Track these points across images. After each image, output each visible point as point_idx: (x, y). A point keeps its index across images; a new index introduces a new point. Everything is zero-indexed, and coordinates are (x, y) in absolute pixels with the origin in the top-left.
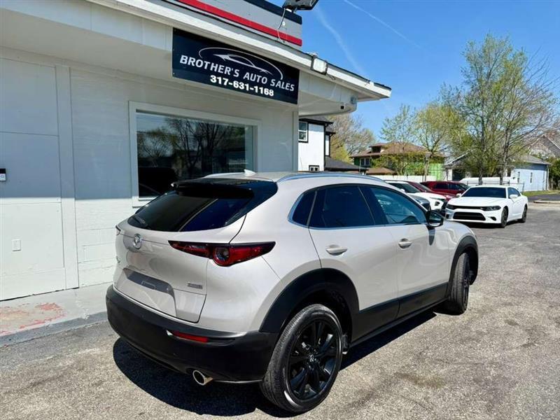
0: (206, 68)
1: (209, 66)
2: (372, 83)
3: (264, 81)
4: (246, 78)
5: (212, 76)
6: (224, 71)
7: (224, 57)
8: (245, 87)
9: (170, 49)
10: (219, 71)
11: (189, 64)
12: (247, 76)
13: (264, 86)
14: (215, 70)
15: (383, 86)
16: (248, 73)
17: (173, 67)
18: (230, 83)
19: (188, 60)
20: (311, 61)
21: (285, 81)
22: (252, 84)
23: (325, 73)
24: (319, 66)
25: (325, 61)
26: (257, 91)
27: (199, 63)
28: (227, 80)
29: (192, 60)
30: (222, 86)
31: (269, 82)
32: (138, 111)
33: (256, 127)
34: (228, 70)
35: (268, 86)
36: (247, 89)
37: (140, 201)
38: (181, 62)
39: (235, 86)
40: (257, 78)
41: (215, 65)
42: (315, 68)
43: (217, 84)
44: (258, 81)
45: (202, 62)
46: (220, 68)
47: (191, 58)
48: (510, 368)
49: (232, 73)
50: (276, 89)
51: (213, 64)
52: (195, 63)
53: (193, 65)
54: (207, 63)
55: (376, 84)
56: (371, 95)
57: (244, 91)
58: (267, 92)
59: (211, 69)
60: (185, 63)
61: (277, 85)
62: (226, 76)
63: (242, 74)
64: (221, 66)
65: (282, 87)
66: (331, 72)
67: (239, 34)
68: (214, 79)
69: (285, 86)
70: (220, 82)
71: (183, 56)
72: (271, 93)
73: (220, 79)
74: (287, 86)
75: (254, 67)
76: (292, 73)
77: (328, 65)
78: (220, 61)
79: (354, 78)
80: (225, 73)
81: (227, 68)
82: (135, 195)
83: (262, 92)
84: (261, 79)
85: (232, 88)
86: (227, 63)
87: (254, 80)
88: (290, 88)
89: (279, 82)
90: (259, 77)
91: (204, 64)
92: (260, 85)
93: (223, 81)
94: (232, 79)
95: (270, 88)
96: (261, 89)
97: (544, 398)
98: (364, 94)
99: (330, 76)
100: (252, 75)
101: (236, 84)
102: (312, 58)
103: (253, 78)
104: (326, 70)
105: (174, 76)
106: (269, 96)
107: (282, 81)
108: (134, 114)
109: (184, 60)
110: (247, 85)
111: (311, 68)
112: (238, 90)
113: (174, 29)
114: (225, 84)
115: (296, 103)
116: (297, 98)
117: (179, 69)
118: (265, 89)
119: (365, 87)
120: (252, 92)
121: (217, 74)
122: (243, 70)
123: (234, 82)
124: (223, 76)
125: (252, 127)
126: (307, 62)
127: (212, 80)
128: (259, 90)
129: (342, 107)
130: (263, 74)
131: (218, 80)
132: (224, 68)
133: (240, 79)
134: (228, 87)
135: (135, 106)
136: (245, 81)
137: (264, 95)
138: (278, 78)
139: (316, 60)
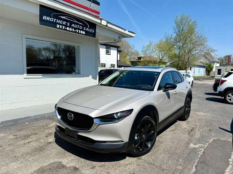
0: (54, 21)
1: (56, 21)
2: (127, 31)
3: (81, 28)
4: (73, 26)
5: (57, 25)
6: (63, 23)
7: (62, 17)
8: (72, 30)
9: (38, 13)
10: (61, 23)
11: (47, 19)
12: (73, 25)
13: (81, 30)
14: (59, 23)
15: (132, 32)
16: (73, 24)
17: (40, 21)
18: (65, 28)
19: (46, 18)
20: (100, 21)
21: (90, 28)
22: (75, 29)
23: (106, 26)
24: (104, 23)
25: (107, 21)
26: (77, 32)
27: (52, 20)
28: (64, 27)
29: (48, 18)
30: (62, 29)
31: (83, 28)
32: (26, 38)
33: (80, 46)
34: (64, 23)
35: (82, 30)
36: (73, 31)
37: (27, 75)
38: (43, 18)
39: (67, 29)
40: (77, 26)
41: (58, 21)
42: (102, 23)
43: (59, 28)
44: (78, 28)
45: (53, 19)
46: (61, 22)
47: (48, 17)
48: (163, 137)
49: (66, 24)
50: (86, 32)
51: (58, 20)
52: (49, 19)
53: (49, 20)
54: (55, 20)
55: (129, 31)
56: (127, 36)
57: (72, 31)
58: (82, 32)
59: (57, 22)
60: (45, 19)
61: (87, 29)
62: (64, 25)
63: (71, 24)
64: (61, 21)
65: (89, 31)
66: (109, 25)
67: (68, 8)
68: (58, 26)
69: (90, 30)
70: (61, 27)
71: (44, 16)
72: (84, 33)
73: (61, 26)
74: (91, 30)
75: (76, 22)
76: (93, 25)
77: (108, 22)
78: (61, 19)
79: (119, 29)
80: (63, 24)
81: (64, 22)
82: (25, 73)
83: (80, 32)
84: (79, 27)
85: (66, 30)
86: (64, 20)
87: (76, 27)
88: (92, 31)
89: (87, 28)
90: (78, 26)
91: (54, 20)
92: (79, 29)
93: (62, 27)
94: (66, 26)
95: (83, 31)
96: (80, 31)
97: (171, 147)
98: (124, 35)
99: (109, 27)
100: (75, 25)
101: (68, 29)
102: (101, 20)
103: (76, 26)
104: (107, 24)
105: (40, 24)
106: (83, 34)
107: (88, 28)
108: (24, 40)
109: (45, 18)
110: (73, 29)
111: (101, 23)
112: (69, 31)
113: (40, 5)
114: (63, 28)
115: (95, 37)
116: (95, 35)
117: (42, 22)
118: (81, 31)
119: (124, 32)
120: (76, 32)
121: (60, 24)
122: (71, 23)
123: (67, 28)
124: (62, 25)
125: (78, 46)
126: (99, 21)
127: (57, 27)
128: (78, 31)
129: (115, 40)
130: (80, 25)
131: (60, 27)
132: (63, 22)
133: (70, 27)
134: (65, 29)
135: (25, 36)
136: (72, 28)
137: (80, 33)
138: (87, 27)
139: (102, 21)
